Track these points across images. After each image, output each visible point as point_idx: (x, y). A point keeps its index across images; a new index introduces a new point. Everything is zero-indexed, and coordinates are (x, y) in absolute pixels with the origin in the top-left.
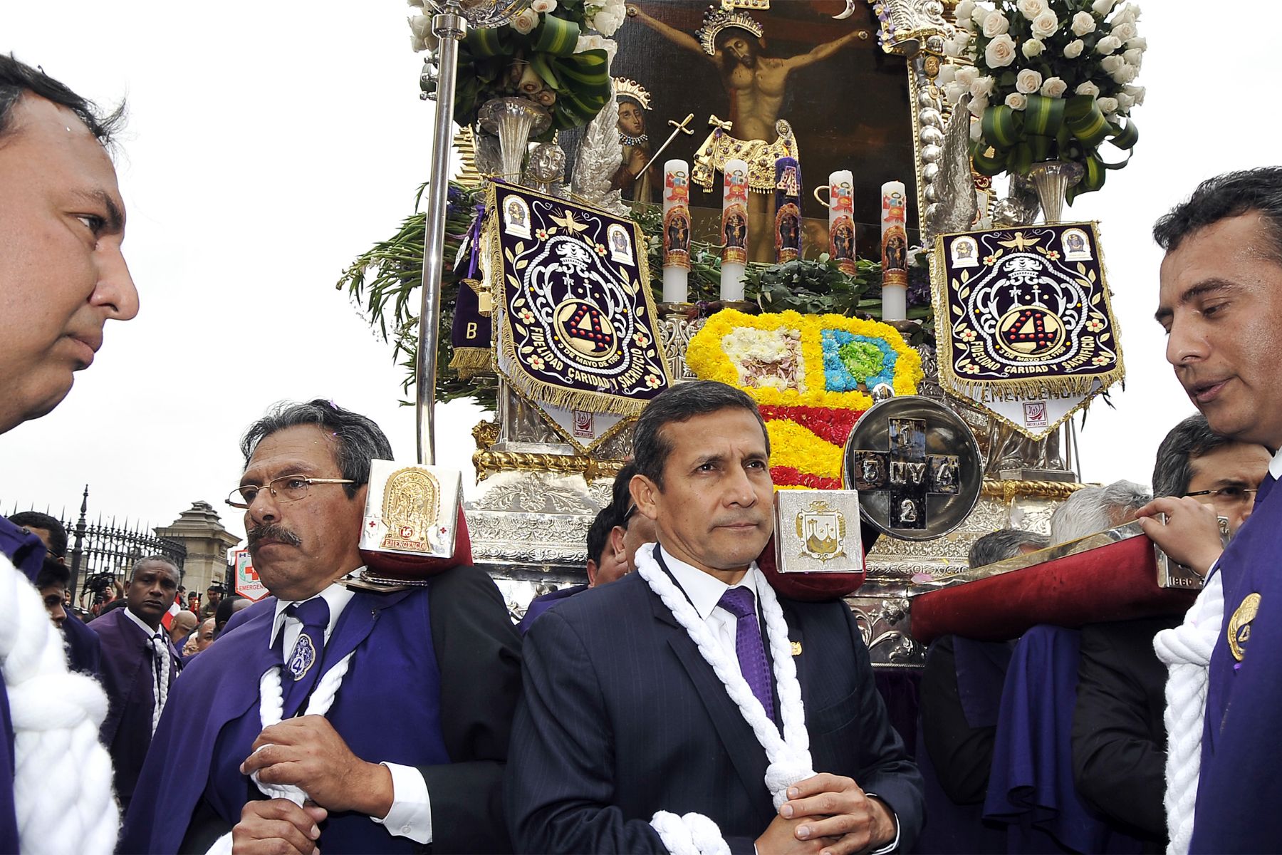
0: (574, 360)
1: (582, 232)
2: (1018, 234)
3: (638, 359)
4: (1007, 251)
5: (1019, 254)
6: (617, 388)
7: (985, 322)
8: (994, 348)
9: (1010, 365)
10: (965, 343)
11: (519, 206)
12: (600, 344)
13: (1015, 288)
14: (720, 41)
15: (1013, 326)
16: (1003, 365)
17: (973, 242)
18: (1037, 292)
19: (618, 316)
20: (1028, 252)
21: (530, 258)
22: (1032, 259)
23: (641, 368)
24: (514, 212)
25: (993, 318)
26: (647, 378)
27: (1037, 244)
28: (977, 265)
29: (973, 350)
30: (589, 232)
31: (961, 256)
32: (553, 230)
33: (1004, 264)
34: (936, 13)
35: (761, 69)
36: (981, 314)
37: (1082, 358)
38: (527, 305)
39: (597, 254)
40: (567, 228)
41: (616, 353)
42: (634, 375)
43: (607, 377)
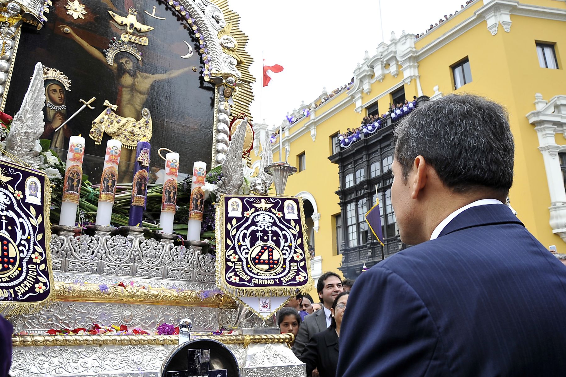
1: (7, 183)
2: (263, 201)
3: (33, 272)
4: (257, 210)
5: (262, 212)
6: (13, 296)
7: (243, 250)
8: (247, 266)
9: (255, 278)
10: (232, 262)
12: (6, 265)
13: (259, 231)
14: (117, 58)
15: (257, 255)
16: (252, 278)
17: (240, 202)
18: (270, 235)
19: (23, 242)
20: (267, 212)
22: (269, 215)
23: (33, 278)
25: (247, 249)
26: (37, 286)
27: (272, 207)
28: (241, 216)
29: (236, 267)
30: (12, 183)
31: (233, 210)
33: (254, 217)
34: (233, 65)
35: (138, 78)
36: (241, 246)
37: (291, 276)
39: (15, 198)
41: (17, 269)
42: (28, 284)
43: (7, 288)
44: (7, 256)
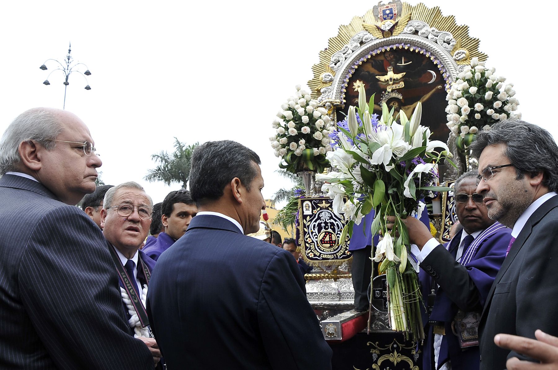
0: (323, 251)
1: (328, 207)
3: (344, 245)
6: (336, 257)
11: (308, 204)
12: (331, 244)
19: (339, 232)
21: (311, 221)
23: (344, 248)
24: (307, 207)
26: (346, 252)
32: (319, 209)
38: (310, 237)
39: (333, 213)
40: (323, 207)
41: (337, 245)
42: (342, 252)
43: (333, 254)
44: (332, 240)
